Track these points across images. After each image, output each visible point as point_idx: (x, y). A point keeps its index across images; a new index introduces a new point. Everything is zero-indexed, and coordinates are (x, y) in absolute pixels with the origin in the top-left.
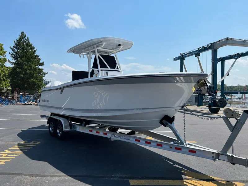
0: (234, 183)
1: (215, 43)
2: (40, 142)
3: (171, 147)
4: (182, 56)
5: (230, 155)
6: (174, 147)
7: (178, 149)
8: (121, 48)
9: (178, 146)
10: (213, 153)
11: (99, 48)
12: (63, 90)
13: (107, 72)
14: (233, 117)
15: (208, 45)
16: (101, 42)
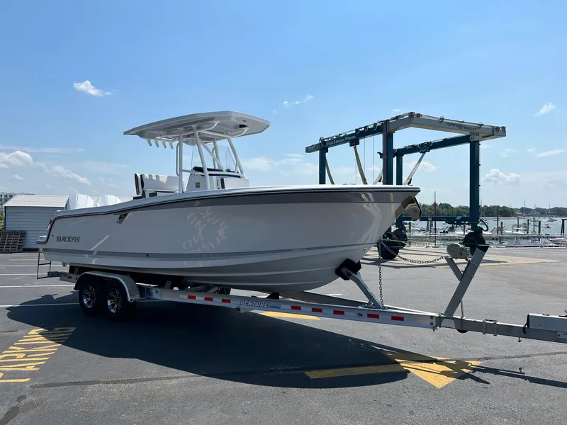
0: (469, 362)
1: (388, 120)
2: (75, 328)
3: (360, 315)
4: (324, 143)
5: (460, 317)
6: (365, 314)
7: (373, 316)
8: (245, 131)
9: (373, 312)
10: (432, 317)
11: (202, 131)
12: (126, 215)
13: (222, 180)
14: (462, 256)
15: (375, 124)
16: (212, 119)
